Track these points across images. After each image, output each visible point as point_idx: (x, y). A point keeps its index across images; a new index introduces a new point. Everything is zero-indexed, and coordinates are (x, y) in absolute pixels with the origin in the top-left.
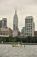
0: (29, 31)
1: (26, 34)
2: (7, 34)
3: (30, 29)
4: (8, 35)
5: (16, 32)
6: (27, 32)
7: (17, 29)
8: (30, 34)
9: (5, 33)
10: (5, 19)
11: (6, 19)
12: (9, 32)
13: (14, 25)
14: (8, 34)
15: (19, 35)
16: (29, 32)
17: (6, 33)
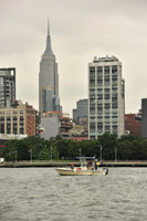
0: (103, 115)
1: (93, 127)
2: (19, 127)
3: (107, 107)
4: (22, 132)
5: (54, 119)
6: (96, 120)
7: (55, 109)
8: (111, 124)
9: (9, 124)
10: (10, 70)
11: (14, 69)
12: (25, 122)
13: (45, 91)
14: (22, 129)
15: (67, 129)
16: (103, 120)
17: (15, 124)
